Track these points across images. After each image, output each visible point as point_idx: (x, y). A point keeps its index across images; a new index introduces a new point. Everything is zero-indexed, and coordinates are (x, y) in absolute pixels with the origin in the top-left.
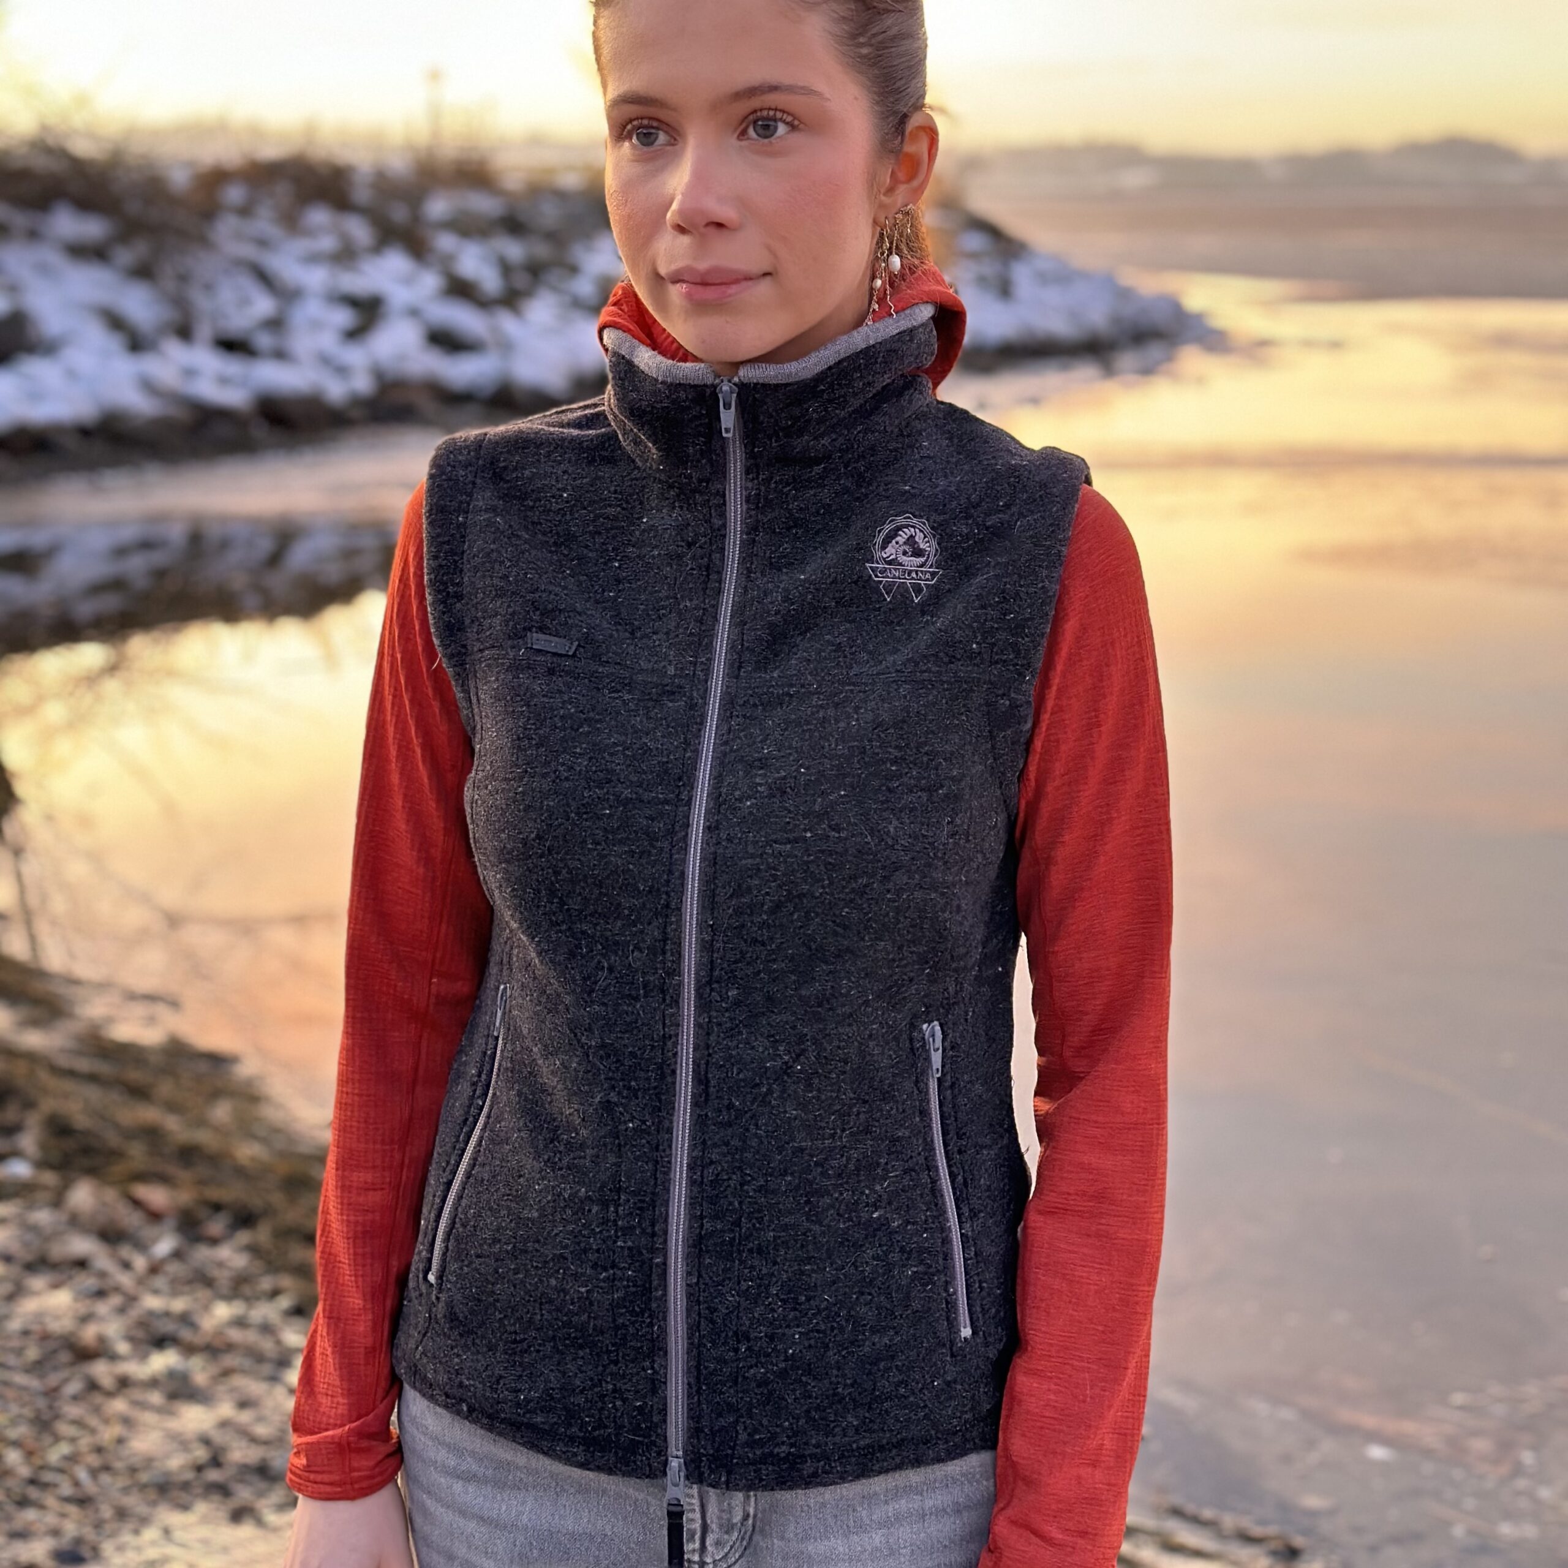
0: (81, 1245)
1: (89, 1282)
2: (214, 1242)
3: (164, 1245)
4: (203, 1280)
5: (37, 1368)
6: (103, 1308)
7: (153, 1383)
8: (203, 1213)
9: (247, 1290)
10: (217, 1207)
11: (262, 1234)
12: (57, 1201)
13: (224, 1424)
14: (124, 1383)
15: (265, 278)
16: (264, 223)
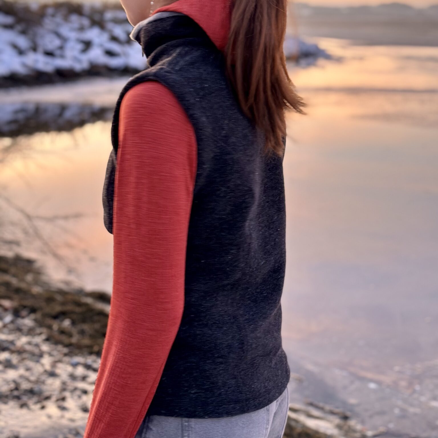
2: (23, 317)
3: (8, 319)
8: (21, 309)
9: (32, 332)
10: (25, 307)
11: (38, 315)
13: (21, 377)
16: (59, 19)
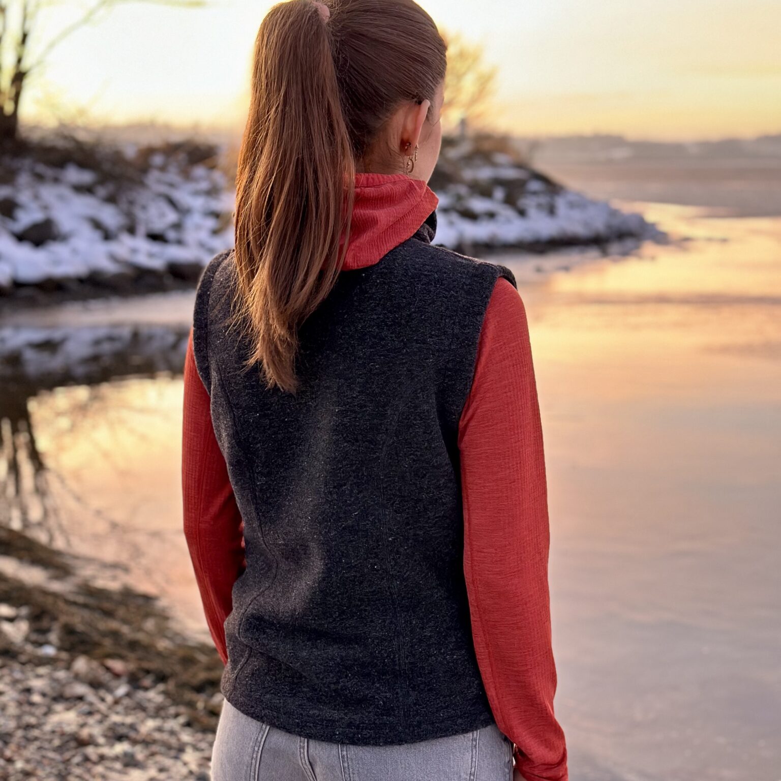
0: (81, 689)
1: (85, 707)
2: (146, 689)
3: (122, 690)
4: (141, 707)
5: (59, 749)
6: (91, 720)
7: (116, 758)
8: (141, 675)
9: (162, 713)
10: (148, 672)
11: (171, 685)
12: (68, 667)
14: (102, 758)
15: (172, 203)
16: (173, 175)
